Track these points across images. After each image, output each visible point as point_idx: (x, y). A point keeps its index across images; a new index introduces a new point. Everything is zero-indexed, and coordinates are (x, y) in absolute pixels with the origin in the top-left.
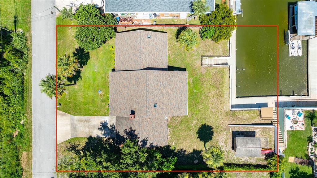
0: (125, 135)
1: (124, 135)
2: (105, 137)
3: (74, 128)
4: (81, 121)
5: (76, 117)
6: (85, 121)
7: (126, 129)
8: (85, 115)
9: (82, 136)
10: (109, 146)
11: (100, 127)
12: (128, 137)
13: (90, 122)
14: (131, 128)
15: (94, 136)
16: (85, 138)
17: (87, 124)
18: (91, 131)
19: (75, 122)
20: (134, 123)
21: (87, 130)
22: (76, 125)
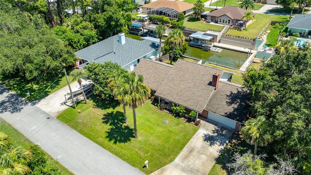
0: (233, 105)
1: (233, 108)
2: (225, 144)
3: (190, 171)
4: (186, 157)
5: (177, 160)
6: (189, 152)
7: (227, 102)
8: (182, 148)
9: (210, 168)
10: (242, 147)
11: (209, 143)
12: (237, 103)
13: (195, 148)
14: (227, 96)
15: (217, 154)
16: (214, 166)
17: (195, 153)
18: (208, 154)
19: (183, 165)
20: (223, 90)
21: (203, 157)
22: (188, 166)
